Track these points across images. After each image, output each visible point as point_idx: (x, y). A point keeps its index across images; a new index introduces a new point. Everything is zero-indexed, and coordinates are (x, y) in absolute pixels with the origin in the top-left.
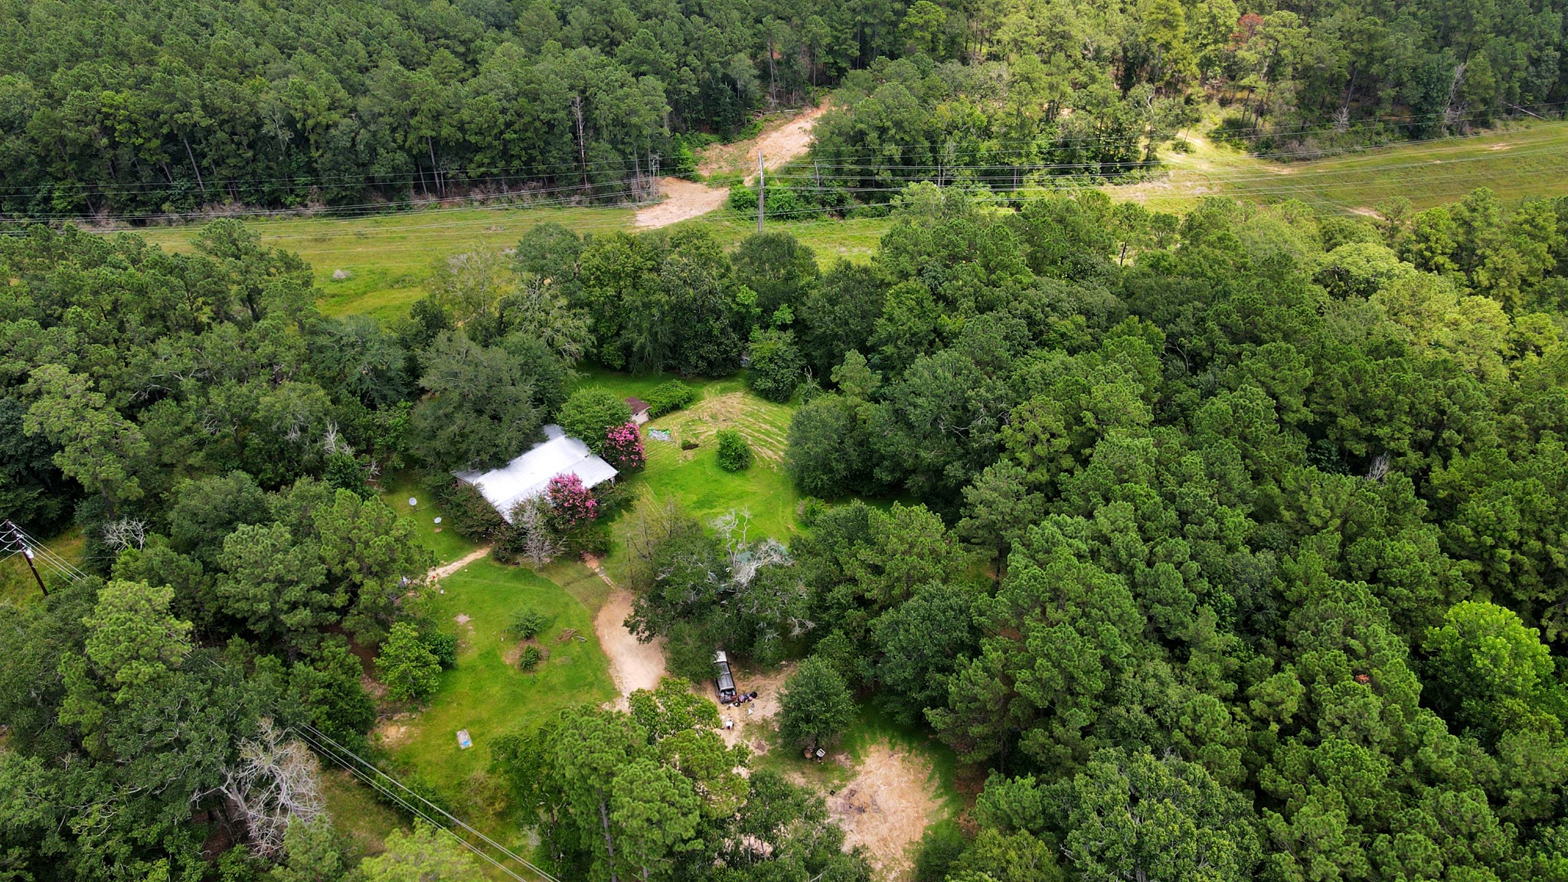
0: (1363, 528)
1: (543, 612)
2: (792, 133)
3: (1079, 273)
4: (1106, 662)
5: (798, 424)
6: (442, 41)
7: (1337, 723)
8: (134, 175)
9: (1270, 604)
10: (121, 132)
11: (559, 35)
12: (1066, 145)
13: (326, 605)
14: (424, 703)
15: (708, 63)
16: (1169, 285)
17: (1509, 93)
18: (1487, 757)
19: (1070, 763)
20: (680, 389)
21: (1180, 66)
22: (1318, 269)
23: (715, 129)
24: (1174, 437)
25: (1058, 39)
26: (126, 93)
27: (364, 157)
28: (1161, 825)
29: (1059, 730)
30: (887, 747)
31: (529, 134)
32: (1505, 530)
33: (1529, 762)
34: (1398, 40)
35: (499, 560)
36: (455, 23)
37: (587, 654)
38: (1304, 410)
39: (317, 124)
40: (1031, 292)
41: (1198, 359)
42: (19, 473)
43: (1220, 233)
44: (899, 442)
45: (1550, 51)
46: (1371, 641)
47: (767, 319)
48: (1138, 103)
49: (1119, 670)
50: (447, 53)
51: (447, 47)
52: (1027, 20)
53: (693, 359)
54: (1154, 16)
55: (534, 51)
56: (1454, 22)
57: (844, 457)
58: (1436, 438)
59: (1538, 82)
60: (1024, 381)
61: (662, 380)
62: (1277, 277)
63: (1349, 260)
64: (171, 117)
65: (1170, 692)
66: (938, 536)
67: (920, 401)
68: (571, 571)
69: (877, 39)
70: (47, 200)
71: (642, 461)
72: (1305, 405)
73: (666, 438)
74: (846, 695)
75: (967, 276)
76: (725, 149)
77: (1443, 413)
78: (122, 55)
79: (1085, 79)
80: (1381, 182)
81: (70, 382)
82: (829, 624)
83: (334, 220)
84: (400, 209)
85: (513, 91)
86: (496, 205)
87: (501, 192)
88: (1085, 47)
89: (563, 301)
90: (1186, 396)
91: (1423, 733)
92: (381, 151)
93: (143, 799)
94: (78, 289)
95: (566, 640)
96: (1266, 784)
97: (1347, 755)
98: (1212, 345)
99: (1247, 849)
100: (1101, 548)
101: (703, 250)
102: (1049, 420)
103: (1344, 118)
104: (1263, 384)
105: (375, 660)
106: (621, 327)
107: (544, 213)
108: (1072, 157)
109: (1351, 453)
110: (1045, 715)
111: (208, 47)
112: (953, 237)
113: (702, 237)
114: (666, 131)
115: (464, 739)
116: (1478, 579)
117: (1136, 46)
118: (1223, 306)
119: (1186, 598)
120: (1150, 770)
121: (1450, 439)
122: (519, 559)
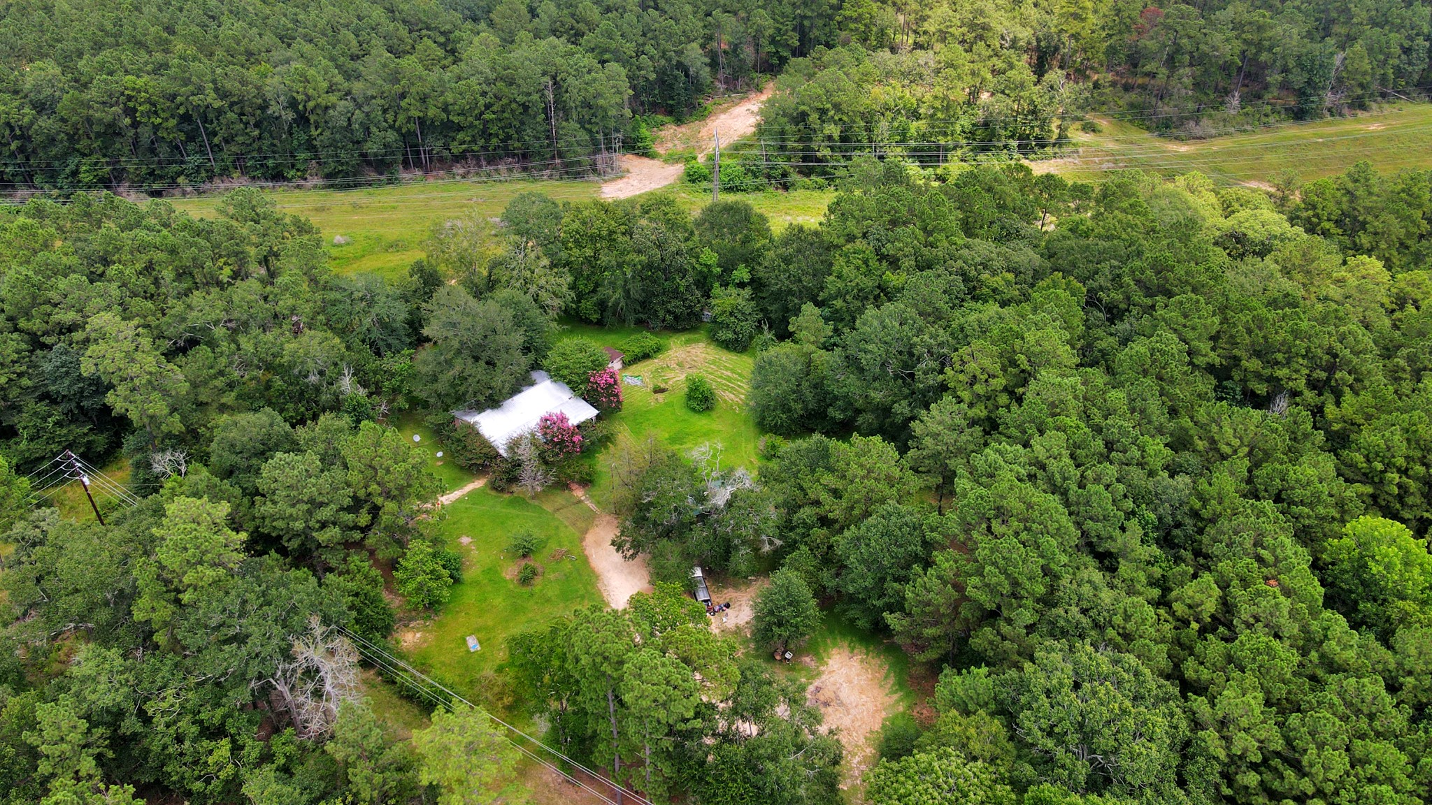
0: (1267, 455)
1: (537, 534)
2: (739, 115)
3: (1007, 236)
4: (1046, 571)
5: (760, 369)
6: (424, 32)
7: (1252, 621)
8: (153, 151)
9: (1187, 520)
10: (142, 112)
11: (530, 26)
12: (986, 125)
13: (351, 524)
14: (436, 612)
15: (664, 53)
16: (1088, 247)
17: (1384, 79)
18: (1383, 650)
19: (1016, 657)
20: (650, 340)
21: (1089, 54)
22: (1218, 233)
23: (669, 111)
24: (1098, 377)
25: (978, 31)
26: (146, 78)
27: (360, 135)
28: (1102, 704)
29: (1005, 629)
30: (847, 651)
31: (506, 115)
32: (1393, 457)
33: (1420, 653)
34: (1285, 31)
35: (495, 489)
36: (436, 16)
37: (578, 570)
38: (1212, 354)
39: (317, 106)
40: (965, 252)
41: (1115, 311)
42: (71, 411)
43: (1132, 200)
44: (850, 384)
45: (1420, 41)
46: (1279, 550)
47: (726, 277)
48: (1052, 87)
49: (1057, 577)
50: (430, 43)
51: (429, 37)
52: (951, 13)
53: (661, 314)
54: (1065, 10)
55: (508, 40)
56: (1334, 15)
57: (801, 398)
58: (1329, 379)
59: (1410, 69)
60: (962, 329)
61: (633, 331)
62: (1185, 239)
63: (1247, 224)
64: (187, 99)
65: (1102, 595)
66: (893, 463)
67: (870, 347)
68: (560, 498)
69: (815, 30)
70: (75, 173)
71: (619, 402)
72: (1213, 349)
73: (639, 383)
74: (813, 602)
75: (907, 239)
76: (679, 130)
77: (1335, 356)
78: (140, 44)
79: (1004, 66)
80: (1269, 158)
81: (122, 328)
82: (795, 542)
83: (330, 191)
84: (390, 182)
85: (492, 76)
86: (475, 179)
87: (480, 166)
88: (1003, 38)
89: (545, 261)
90: (1107, 343)
91: (1326, 629)
92: (374, 129)
93: (208, 686)
94: (118, 249)
95: (558, 558)
96: (1190, 674)
97: (1262, 646)
98: (1128, 298)
99: (1176, 728)
100: (1037, 471)
101: (671, 216)
102: (987, 362)
103: (1236, 102)
104: (1175, 330)
105: (394, 573)
106: (597, 285)
107: (519, 186)
108: (993, 135)
109: (1253, 392)
110: (992, 616)
111: (216, 37)
112: (895, 204)
113: (668, 204)
114: (628, 112)
115: (472, 643)
116: (1369, 501)
117: (1048, 37)
118: (1138, 263)
119: (1115, 516)
120: (1090, 658)
121: (1342, 379)
122: (514, 488)
